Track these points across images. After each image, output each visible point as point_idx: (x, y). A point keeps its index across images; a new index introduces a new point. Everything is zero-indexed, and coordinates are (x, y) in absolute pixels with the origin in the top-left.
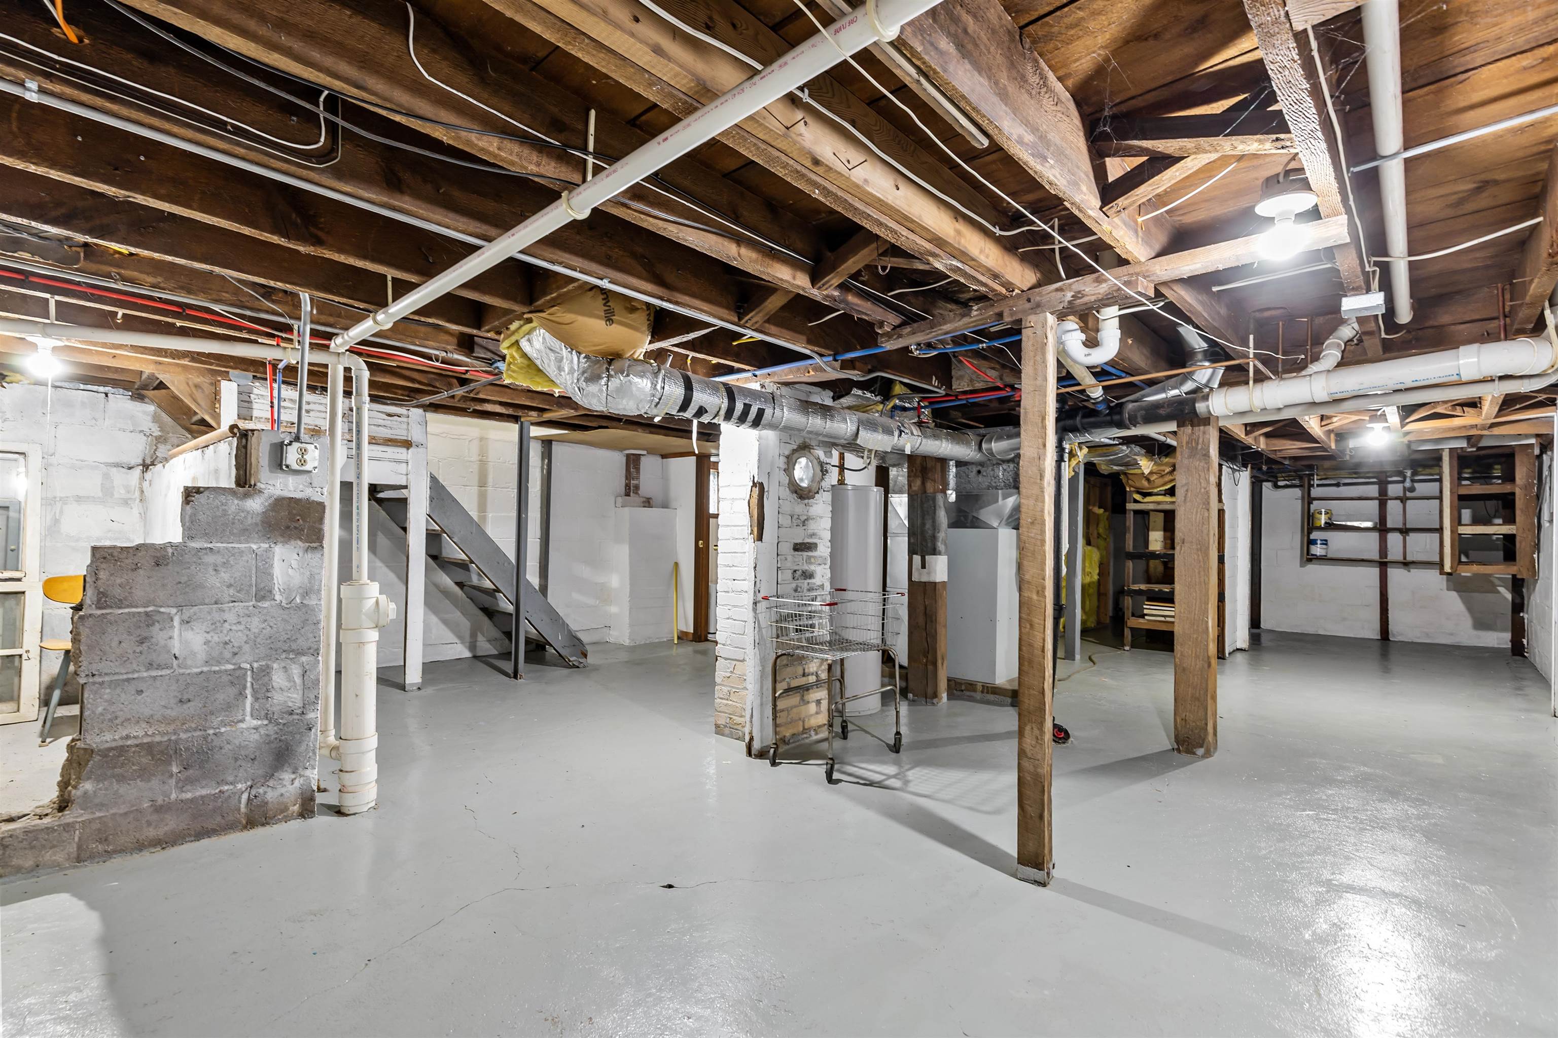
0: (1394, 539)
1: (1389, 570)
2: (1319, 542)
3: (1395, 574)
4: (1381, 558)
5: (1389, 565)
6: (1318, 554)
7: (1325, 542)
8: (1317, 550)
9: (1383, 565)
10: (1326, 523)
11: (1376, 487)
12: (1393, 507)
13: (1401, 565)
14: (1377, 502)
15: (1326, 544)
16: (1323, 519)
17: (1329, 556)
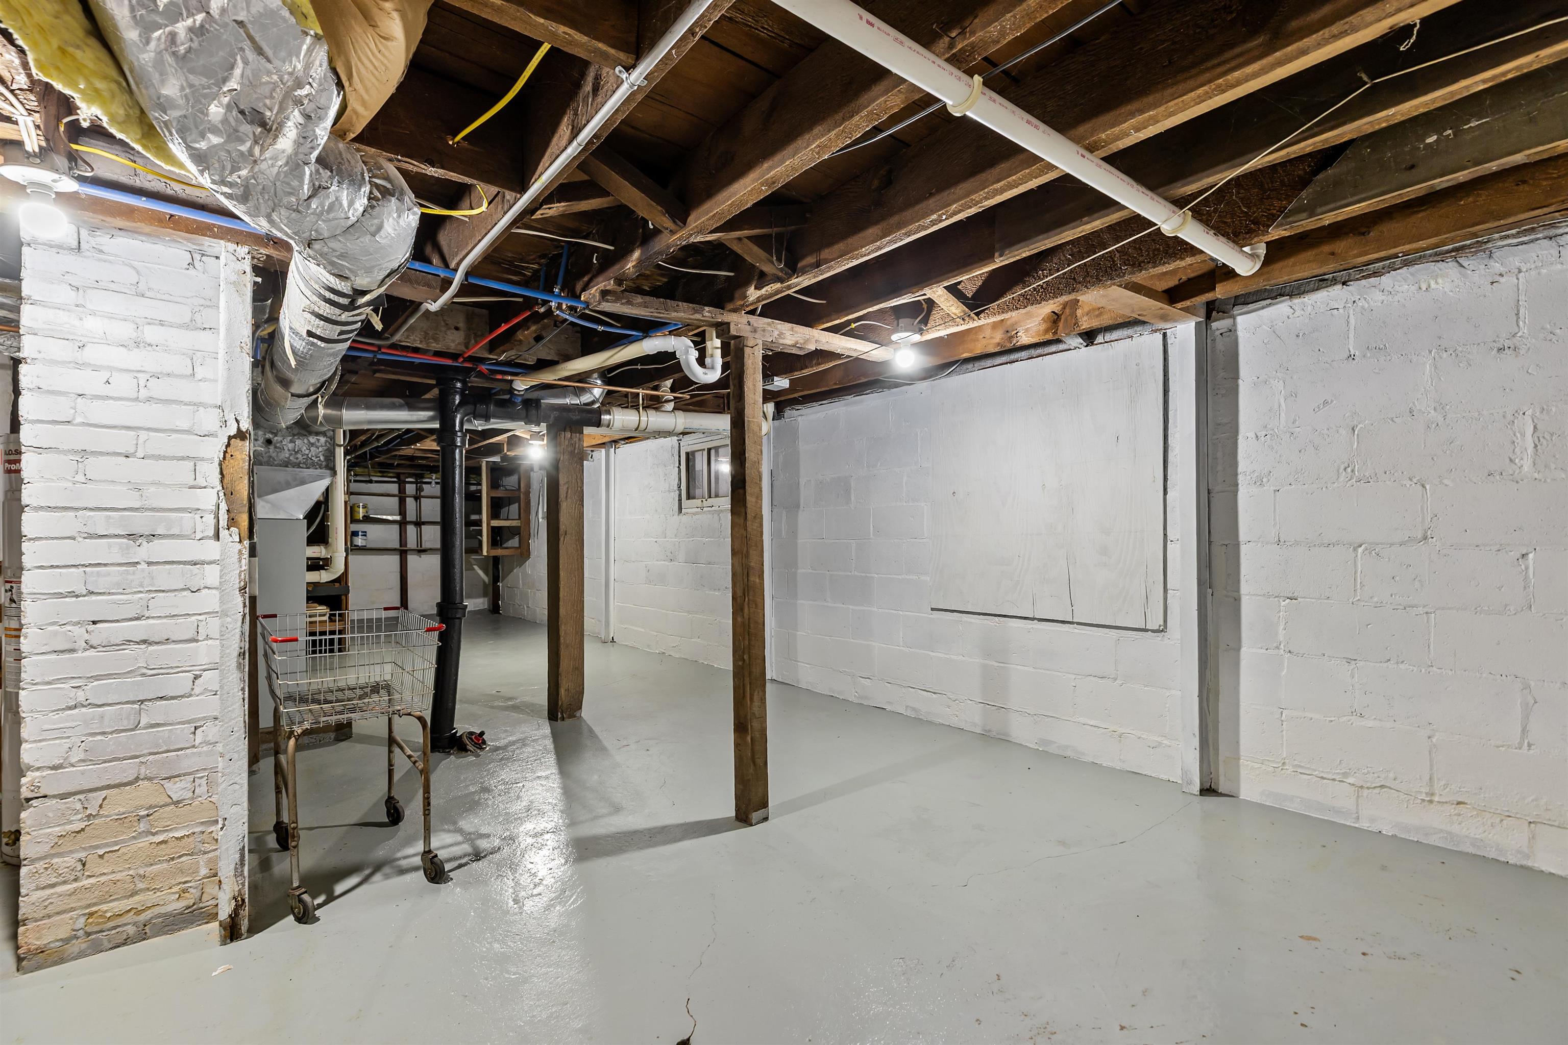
0: (411, 530)
1: (409, 557)
2: (360, 533)
3: (412, 559)
4: (401, 546)
5: (408, 552)
6: (360, 544)
7: (365, 534)
8: (359, 541)
9: (403, 553)
10: (364, 517)
11: (397, 485)
12: (410, 503)
13: (416, 552)
14: (397, 498)
15: (365, 536)
16: (361, 513)
17: (368, 546)
